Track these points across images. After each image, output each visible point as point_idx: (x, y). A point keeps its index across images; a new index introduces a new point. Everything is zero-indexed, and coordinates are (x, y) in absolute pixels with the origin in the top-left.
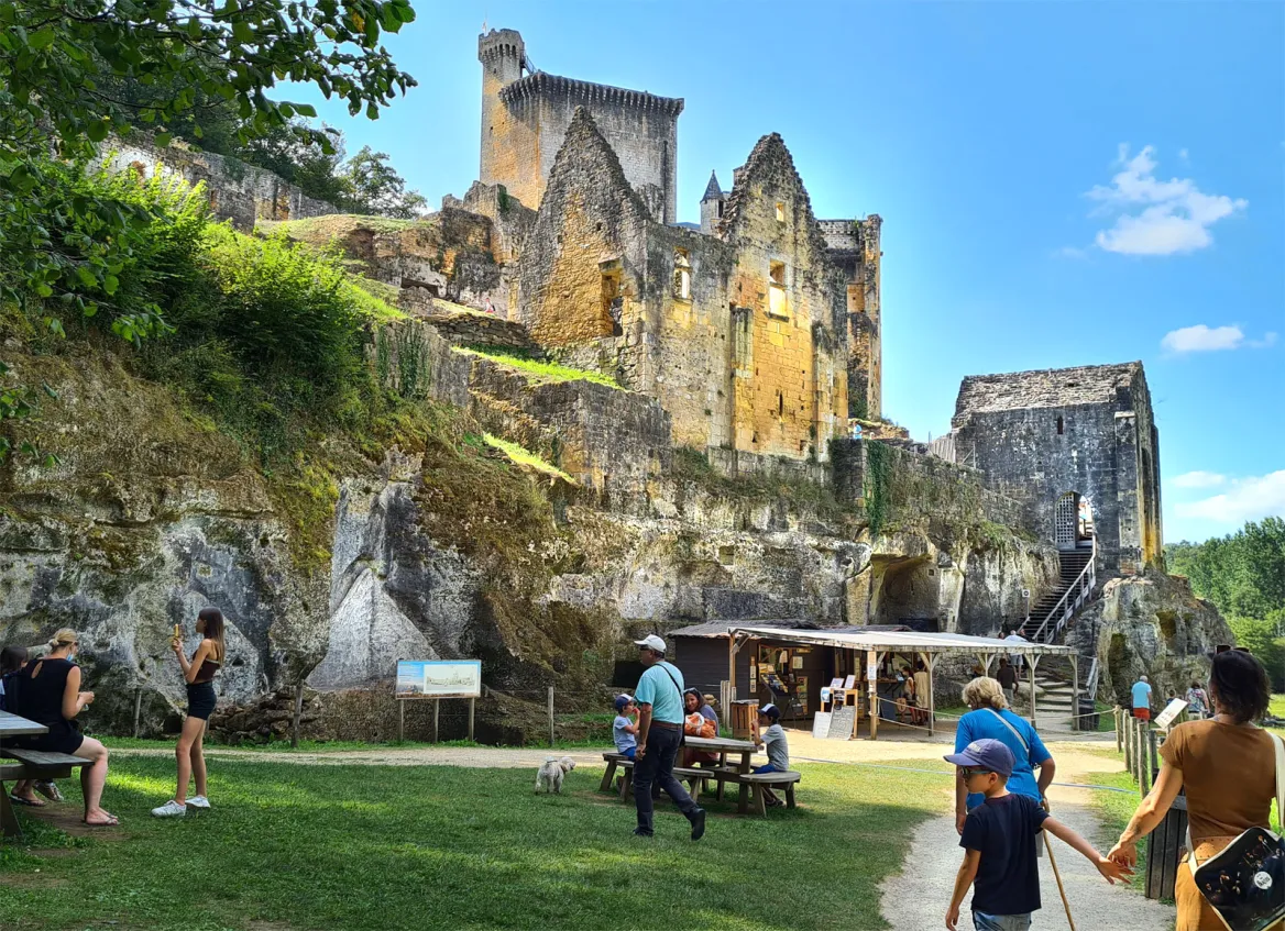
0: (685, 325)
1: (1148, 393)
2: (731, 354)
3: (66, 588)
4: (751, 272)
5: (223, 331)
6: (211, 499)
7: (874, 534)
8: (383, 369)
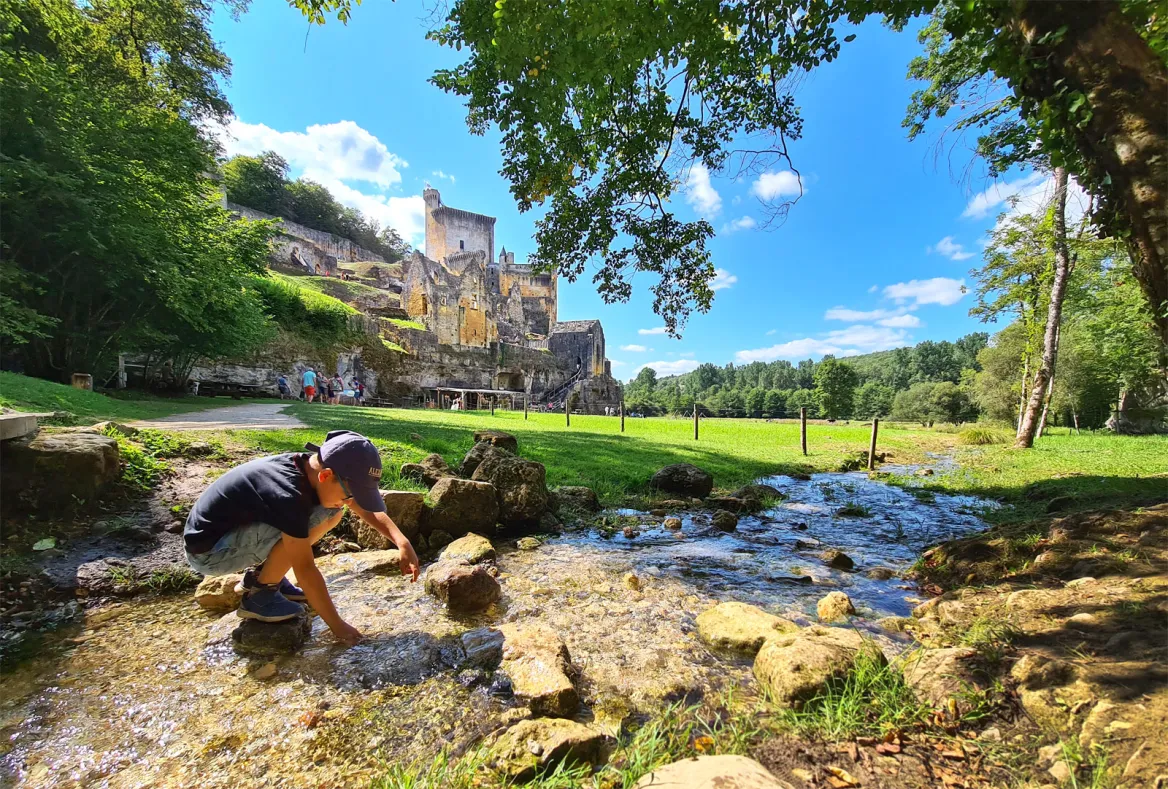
0: (445, 311)
1: (601, 329)
2: (459, 319)
3: (274, 375)
4: (466, 297)
5: (307, 319)
6: (304, 358)
7: (501, 367)
8: (352, 327)
